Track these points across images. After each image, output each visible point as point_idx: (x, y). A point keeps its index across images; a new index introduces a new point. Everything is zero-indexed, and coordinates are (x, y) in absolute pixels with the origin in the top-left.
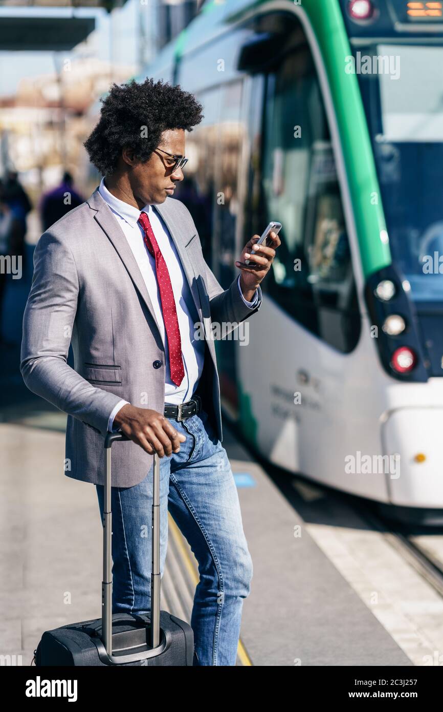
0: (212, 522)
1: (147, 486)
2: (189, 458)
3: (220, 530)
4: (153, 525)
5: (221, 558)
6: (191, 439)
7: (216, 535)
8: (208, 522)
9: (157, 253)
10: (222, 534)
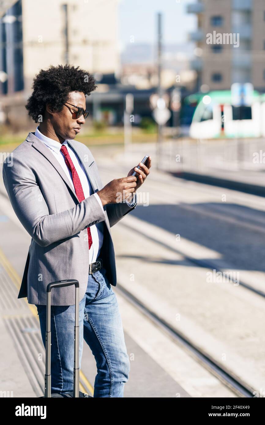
0: (107, 338)
1: (72, 315)
2: (96, 297)
3: (112, 342)
4: (75, 338)
5: (111, 359)
6: (97, 285)
7: (109, 346)
8: (104, 338)
9: (73, 169)
10: (112, 345)
